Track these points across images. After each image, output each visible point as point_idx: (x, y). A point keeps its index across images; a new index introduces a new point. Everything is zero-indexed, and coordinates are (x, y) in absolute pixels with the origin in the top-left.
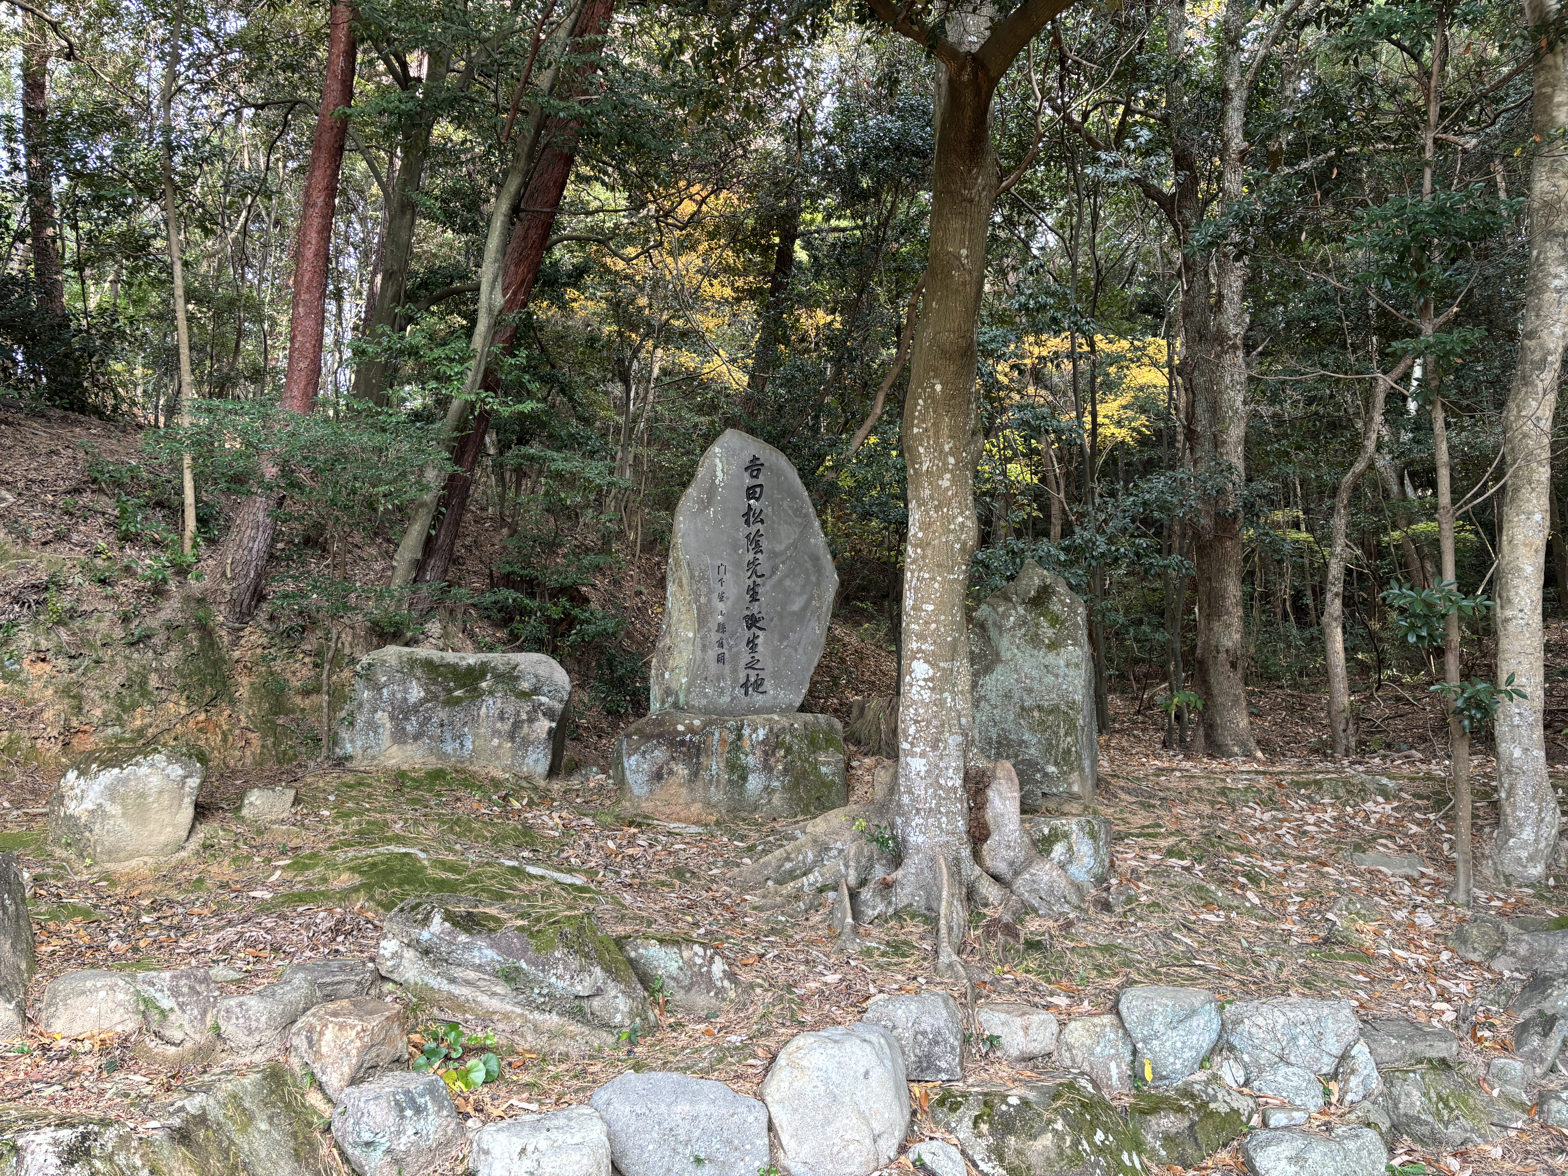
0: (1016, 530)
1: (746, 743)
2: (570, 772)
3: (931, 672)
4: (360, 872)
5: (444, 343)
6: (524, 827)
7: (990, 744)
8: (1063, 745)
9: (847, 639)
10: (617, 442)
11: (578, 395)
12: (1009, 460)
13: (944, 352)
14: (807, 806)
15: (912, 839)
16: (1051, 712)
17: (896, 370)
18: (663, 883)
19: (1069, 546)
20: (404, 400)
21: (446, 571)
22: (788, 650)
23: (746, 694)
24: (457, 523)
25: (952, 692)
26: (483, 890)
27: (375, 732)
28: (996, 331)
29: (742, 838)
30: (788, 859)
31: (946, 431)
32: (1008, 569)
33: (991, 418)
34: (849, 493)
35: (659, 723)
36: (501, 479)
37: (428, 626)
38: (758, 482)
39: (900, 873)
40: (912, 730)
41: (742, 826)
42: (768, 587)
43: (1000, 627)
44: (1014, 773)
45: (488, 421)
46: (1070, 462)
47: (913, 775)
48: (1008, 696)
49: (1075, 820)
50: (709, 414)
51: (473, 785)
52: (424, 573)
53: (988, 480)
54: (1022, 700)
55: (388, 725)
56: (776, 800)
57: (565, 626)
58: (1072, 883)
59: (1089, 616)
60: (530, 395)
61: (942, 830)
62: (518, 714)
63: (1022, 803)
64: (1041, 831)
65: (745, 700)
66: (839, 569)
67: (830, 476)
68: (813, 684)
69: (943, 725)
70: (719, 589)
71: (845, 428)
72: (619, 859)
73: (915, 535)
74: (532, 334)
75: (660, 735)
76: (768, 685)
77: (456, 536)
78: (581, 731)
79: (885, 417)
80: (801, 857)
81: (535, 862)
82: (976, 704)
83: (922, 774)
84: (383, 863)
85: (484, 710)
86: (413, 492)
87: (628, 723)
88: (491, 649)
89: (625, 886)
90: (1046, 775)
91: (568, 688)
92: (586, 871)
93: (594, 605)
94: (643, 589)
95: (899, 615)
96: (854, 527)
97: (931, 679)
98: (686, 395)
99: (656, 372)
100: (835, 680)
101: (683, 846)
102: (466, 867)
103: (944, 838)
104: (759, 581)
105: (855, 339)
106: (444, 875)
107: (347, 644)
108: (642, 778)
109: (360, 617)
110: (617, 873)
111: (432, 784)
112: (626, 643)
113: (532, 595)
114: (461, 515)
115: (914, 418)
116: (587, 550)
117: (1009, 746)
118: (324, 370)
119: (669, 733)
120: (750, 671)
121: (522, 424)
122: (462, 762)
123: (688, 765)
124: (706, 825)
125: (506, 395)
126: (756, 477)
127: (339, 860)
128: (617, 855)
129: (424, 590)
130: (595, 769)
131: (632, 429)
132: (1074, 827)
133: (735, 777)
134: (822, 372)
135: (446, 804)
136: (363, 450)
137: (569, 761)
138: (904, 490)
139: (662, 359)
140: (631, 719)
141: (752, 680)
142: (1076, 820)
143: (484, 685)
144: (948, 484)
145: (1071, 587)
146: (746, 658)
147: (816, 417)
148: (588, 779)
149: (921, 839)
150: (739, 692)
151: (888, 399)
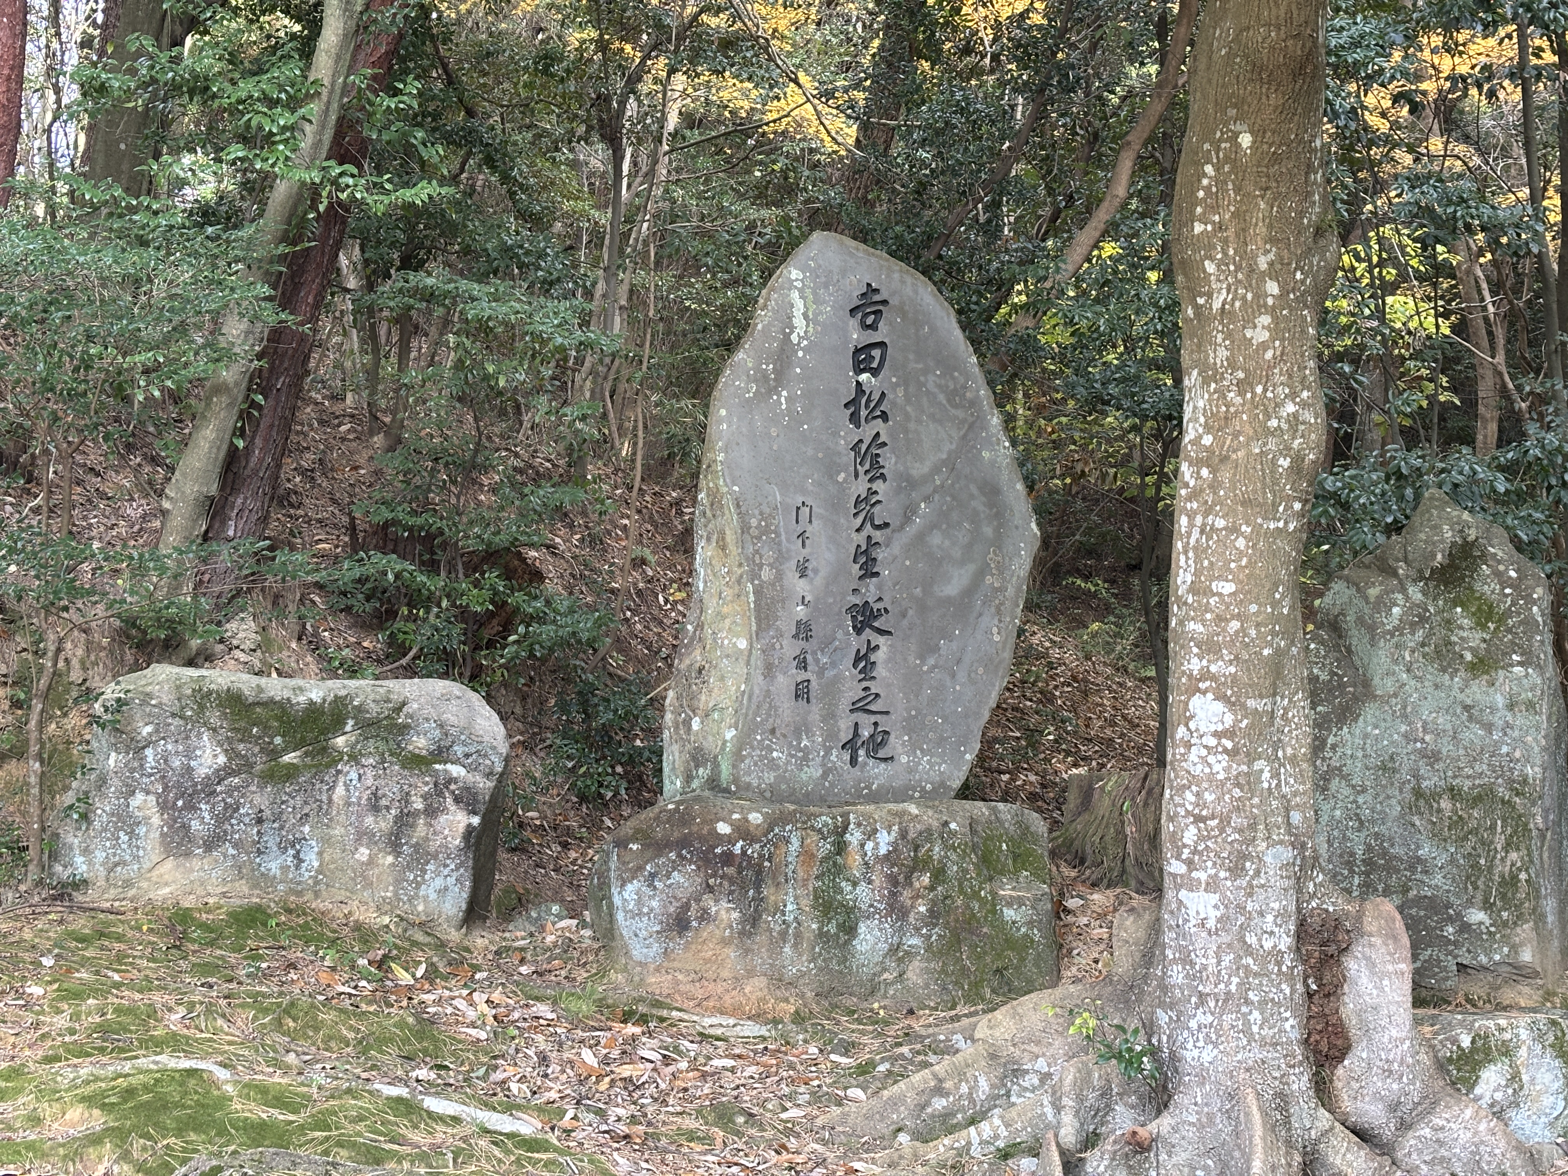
0: (1404, 431)
1: (854, 861)
2: (508, 914)
3: (1229, 719)
4: (103, 1107)
5: (258, 70)
6: (420, 1020)
7: (1350, 865)
8: (1501, 869)
9: (1055, 653)
10: (595, 264)
11: (521, 169)
12: (1391, 288)
13: (1257, 68)
14: (976, 985)
15: (1190, 1054)
16: (1477, 800)
17: (1158, 107)
18: (692, 1136)
19: (1516, 462)
20: (183, 183)
21: (264, 520)
22: (936, 675)
23: (853, 761)
24: (287, 423)
25: (1273, 759)
26: (340, 1144)
27: (131, 834)
28: (1363, 25)
29: (847, 1048)
30: (939, 1091)
31: (1262, 229)
32: (1388, 511)
33: (1354, 202)
34: (1061, 358)
35: (682, 817)
36: (371, 338)
37: (232, 626)
38: (876, 337)
39: (1164, 1124)
40: (1190, 835)
41: (847, 1023)
42: (896, 548)
43: (1372, 629)
44: (1399, 924)
45: (344, 222)
46: (1517, 291)
47: (1191, 926)
48: (1387, 768)
49: (1524, 1020)
50: (778, 204)
51: (321, 937)
52: (224, 523)
53: (1347, 328)
54: (1417, 776)
55: (156, 820)
56: (915, 972)
57: (496, 626)
58: (1519, 1147)
59: (1556, 605)
60: (427, 170)
61: (1251, 1039)
62: (406, 798)
63: (1416, 986)
64: (1455, 1041)
65: (851, 775)
66: (1041, 512)
67: (1022, 323)
68: (988, 743)
69: (1253, 827)
70: (798, 552)
71: (1053, 227)
72: (604, 1085)
73: (1196, 441)
74: (429, 48)
75: (683, 843)
76: (897, 744)
77: (285, 451)
78: (527, 833)
79: (1134, 204)
80: (964, 1089)
81: (442, 1090)
82: (1322, 784)
83: (1211, 924)
84: (146, 1088)
85: (340, 790)
86: (200, 365)
87: (619, 819)
88: (353, 672)
89: (617, 1138)
90: (1465, 927)
91: (504, 749)
92: (540, 1109)
93: (552, 586)
94: (647, 553)
95: (1164, 606)
96: (1069, 427)
97: (1229, 733)
98: (731, 168)
99: (673, 121)
100: (1033, 735)
101: (730, 1063)
102: (308, 1098)
103: (1257, 1054)
104: (878, 536)
105: (1073, 46)
106: (264, 1114)
107: (75, 663)
108: (647, 926)
109: (100, 610)
110: (601, 1114)
111: (242, 935)
112: (615, 660)
113: (432, 567)
114: (294, 409)
115: (1196, 202)
116: (538, 477)
117: (1390, 869)
118: (26, 126)
119: (702, 839)
120: (862, 718)
121: (412, 227)
122: (299, 894)
123: (739, 902)
124: (775, 1022)
125: (379, 170)
126: (873, 327)
127: (63, 1082)
128: (600, 1078)
129: (224, 556)
130: (555, 909)
131: (626, 235)
132: (1524, 1034)
133: (832, 928)
134: (1007, 114)
135: (267, 975)
136: (104, 281)
137: (506, 891)
138: (1174, 352)
139: (684, 94)
140: (626, 811)
141: (866, 734)
142: (1527, 1018)
143: (340, 741)
144: (1265, 335)
145: (1519, 544)
146: (852, 691)
147: (996, 205)
148: (542, 929)
149: (1208, 1055)
150: (839, 758)
151: (1141, 166)
